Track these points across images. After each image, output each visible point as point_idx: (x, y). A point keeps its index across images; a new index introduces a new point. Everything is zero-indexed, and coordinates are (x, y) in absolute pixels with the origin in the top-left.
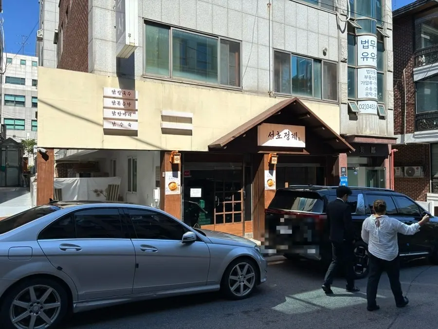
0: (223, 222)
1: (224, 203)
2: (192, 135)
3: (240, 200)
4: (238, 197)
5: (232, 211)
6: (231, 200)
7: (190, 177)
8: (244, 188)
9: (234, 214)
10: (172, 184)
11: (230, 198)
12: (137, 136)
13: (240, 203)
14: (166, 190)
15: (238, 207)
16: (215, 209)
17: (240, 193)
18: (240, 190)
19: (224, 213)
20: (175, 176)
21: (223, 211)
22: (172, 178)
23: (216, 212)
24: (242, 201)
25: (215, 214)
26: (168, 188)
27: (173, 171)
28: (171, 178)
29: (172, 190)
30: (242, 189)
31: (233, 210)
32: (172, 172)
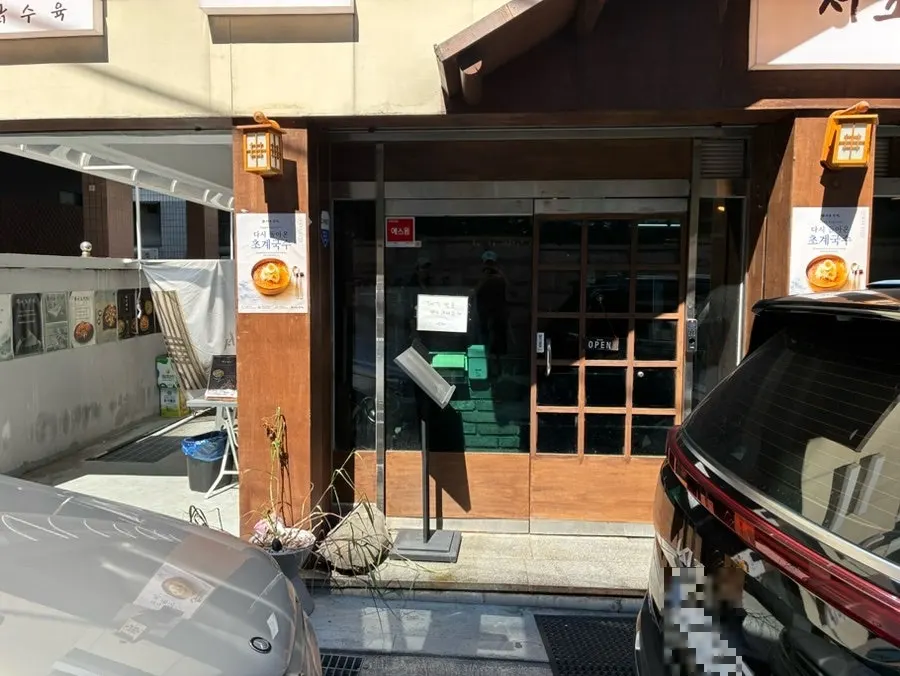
0: (574, 450)
1: (582, 364)
2: (355, 38)
3: (672, 356)
4: (658, 343)
5: (622, 404)
6: (622, 355)
7: (413, 244)
8: (691, 299)
9: (635, 417)
10: (266, 270)
11: (615, 347)
12: (105, 59)
13: (672, 370)
14: (241, 293)
15: (655, 388)
16: (534, 390)
17: (670, 326)
18: (674, 309)
19: (581, 409)
20: (282, 233)
21: (574, 402)
22: (267, 244)
23: (541, 402)
24: (679, 364)
25: (535, 409)
26: (251, 285)
27: (270, 212)
28: (261, 239)
29: (272, 294)
30: (681, 308)
31: (629, 401)
32: (266, 216)
